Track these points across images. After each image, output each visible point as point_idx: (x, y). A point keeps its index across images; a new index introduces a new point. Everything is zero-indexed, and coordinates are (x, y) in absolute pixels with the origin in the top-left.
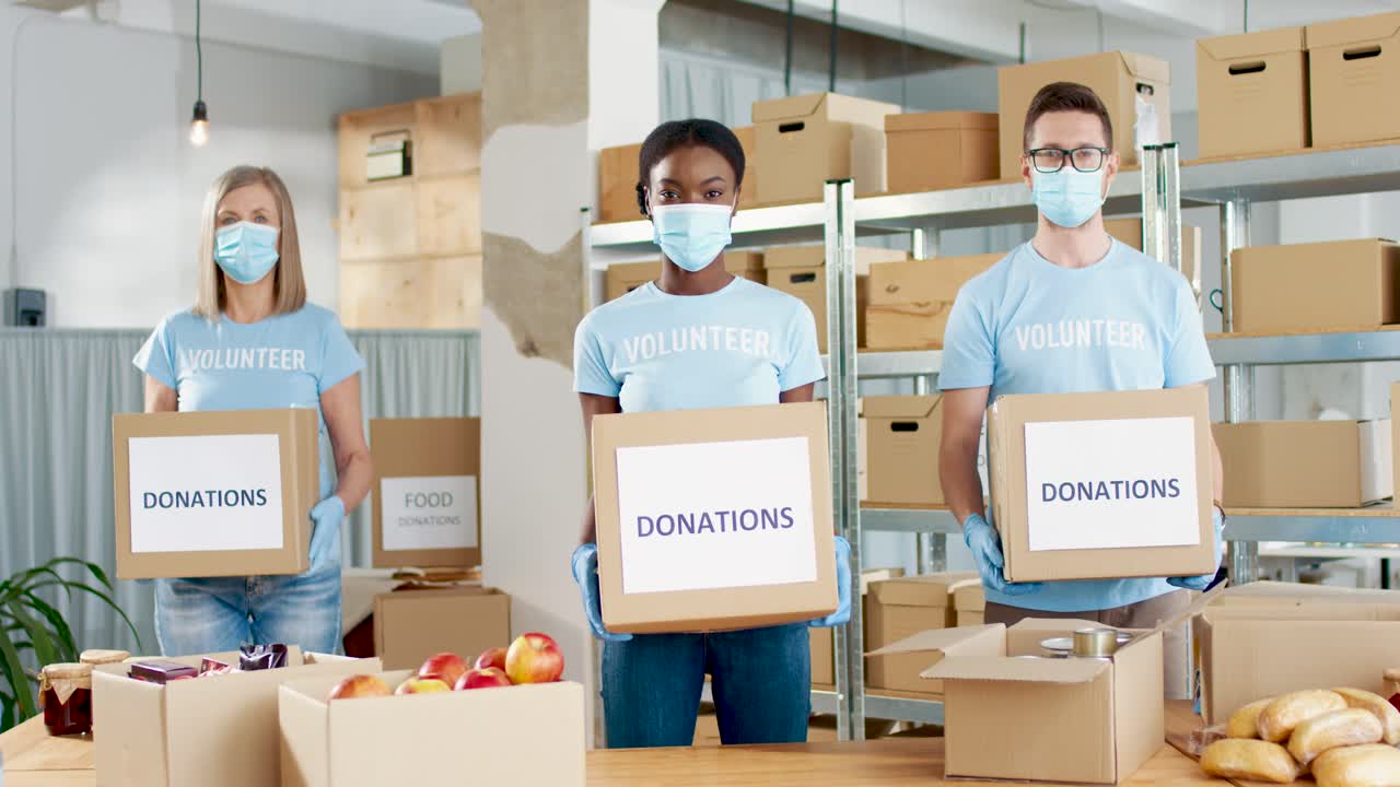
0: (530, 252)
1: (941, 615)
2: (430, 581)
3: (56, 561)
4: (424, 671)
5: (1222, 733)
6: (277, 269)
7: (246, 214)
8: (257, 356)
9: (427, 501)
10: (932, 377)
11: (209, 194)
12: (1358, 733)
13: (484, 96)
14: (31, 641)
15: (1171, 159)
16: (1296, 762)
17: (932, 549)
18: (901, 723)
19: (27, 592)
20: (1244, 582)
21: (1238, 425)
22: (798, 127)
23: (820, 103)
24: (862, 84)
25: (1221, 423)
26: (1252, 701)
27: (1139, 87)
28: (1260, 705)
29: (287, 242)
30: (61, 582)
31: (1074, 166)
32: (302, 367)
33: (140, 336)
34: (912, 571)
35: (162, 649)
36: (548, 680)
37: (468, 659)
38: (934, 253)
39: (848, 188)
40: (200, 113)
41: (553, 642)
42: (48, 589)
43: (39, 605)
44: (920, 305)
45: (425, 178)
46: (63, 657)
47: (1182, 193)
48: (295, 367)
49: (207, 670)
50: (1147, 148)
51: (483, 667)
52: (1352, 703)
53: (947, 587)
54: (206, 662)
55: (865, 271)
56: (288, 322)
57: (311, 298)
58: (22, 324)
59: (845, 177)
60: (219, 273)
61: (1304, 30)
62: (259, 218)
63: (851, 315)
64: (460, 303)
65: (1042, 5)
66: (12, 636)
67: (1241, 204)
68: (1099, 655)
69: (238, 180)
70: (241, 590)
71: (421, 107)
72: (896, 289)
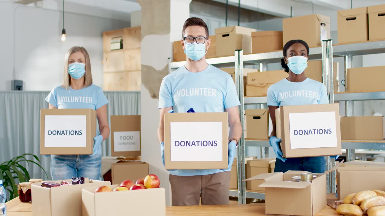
0: (154, 70)
1: (267, 169)
2: (127, 160)
3: (25, 154)
4: (121, 185)
5: (342, 202)
6: (85, 75)
7: (76, 60)
8: (79, 99)
9: (126, 138)
10: (265, 104)
11: (66, 55)
12: (380, 202)
13: (142, 27)
14: (18, 176)
15: (330, 44)
16: (363, 210)
17: (265, 151)
18: (256, 200)
19: (17, 163)
20: (351, 161)
21: (349, 117)
22: (228, 35)
23: (234, 28)
24: (247, 24)
25: (344, 117)
26: (351, 193)
27: (321, 24)
28: (353, 195)
29: (88, 67)
30: (26, 160)
31: (197, 42)
32: (92, 102)
33: (47, 93)
34: (259, 158)
35: (53, 179)
36: (155, 187)
37: (133, 182)
38: (265, 69)
39: (241, 52)
40: (64, 32)
41: (157, 177)
42: (23, 162)
43: (20, 166)
44: (261, 84)
45: (126, 50)
46: (27, 181)
47: (333, 53)
48: (90, 102)
49: (63, 184)
50: (323, 41)
51: (138, 184)
52: (378, 194)
53: (268, 162)
54: (63, 182)
55: (246, 75)
56: (88, 89)
57: (94, 82)
58: (16, 90)
59: (241, 49)
60: (69, 76)
61: (367, 8)
62: (80, 61)
63: (242, 87)
64: (136, 84)
65: (296, 1)
66: (13, 175)
67: (350, 56)
68: (308, 181)
69: (74, 50)
70: (75, 162)
71: (125, 30)
72: (254, 80)
